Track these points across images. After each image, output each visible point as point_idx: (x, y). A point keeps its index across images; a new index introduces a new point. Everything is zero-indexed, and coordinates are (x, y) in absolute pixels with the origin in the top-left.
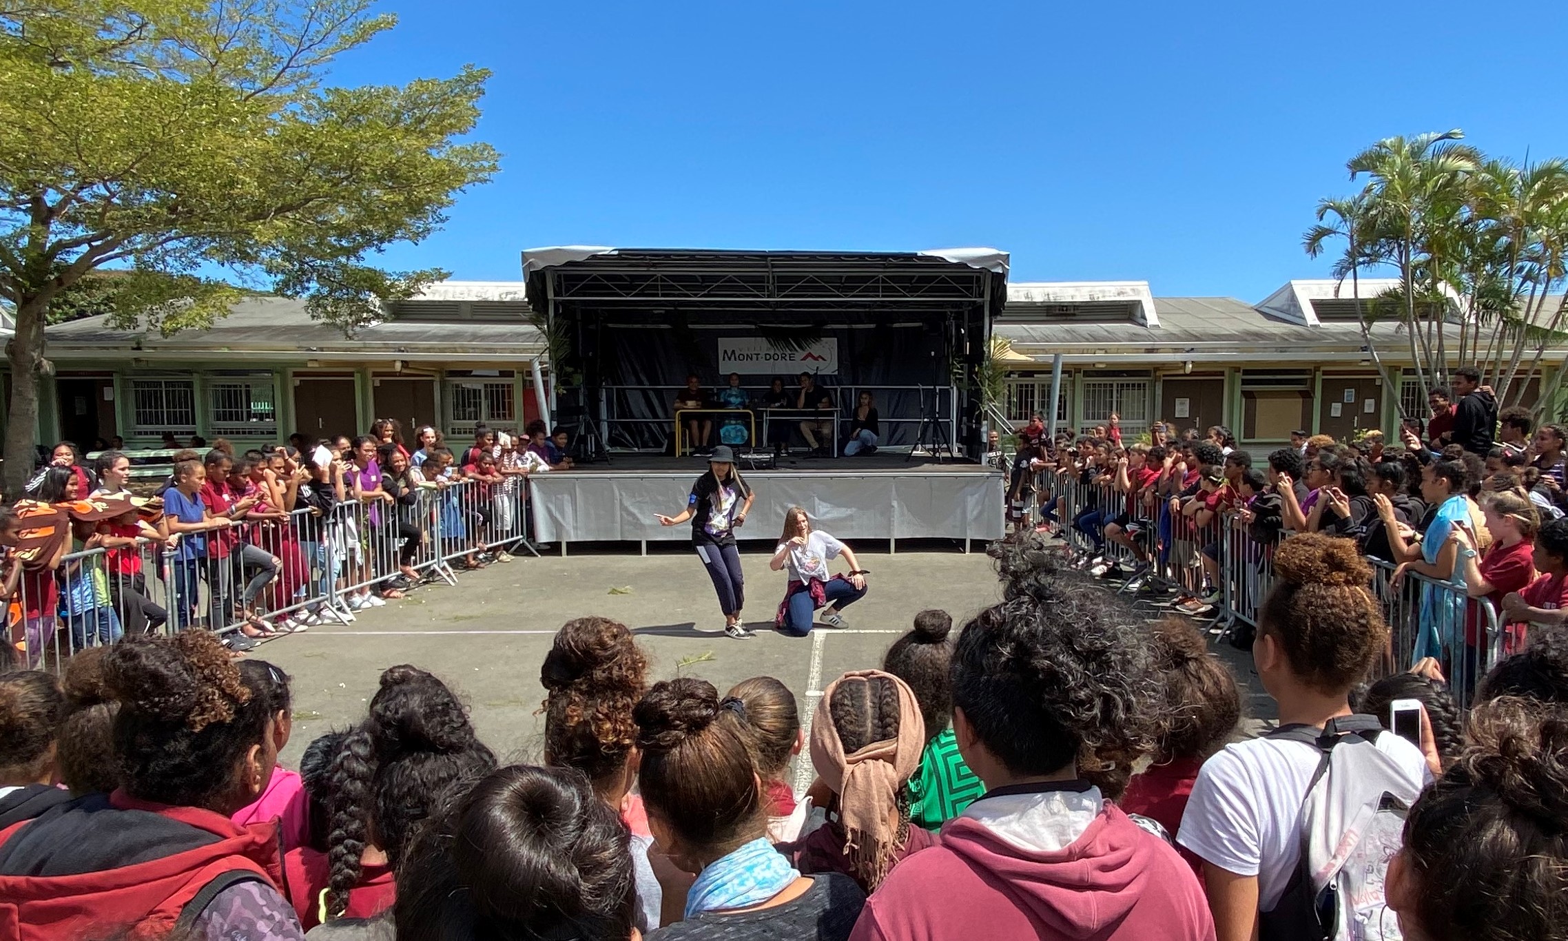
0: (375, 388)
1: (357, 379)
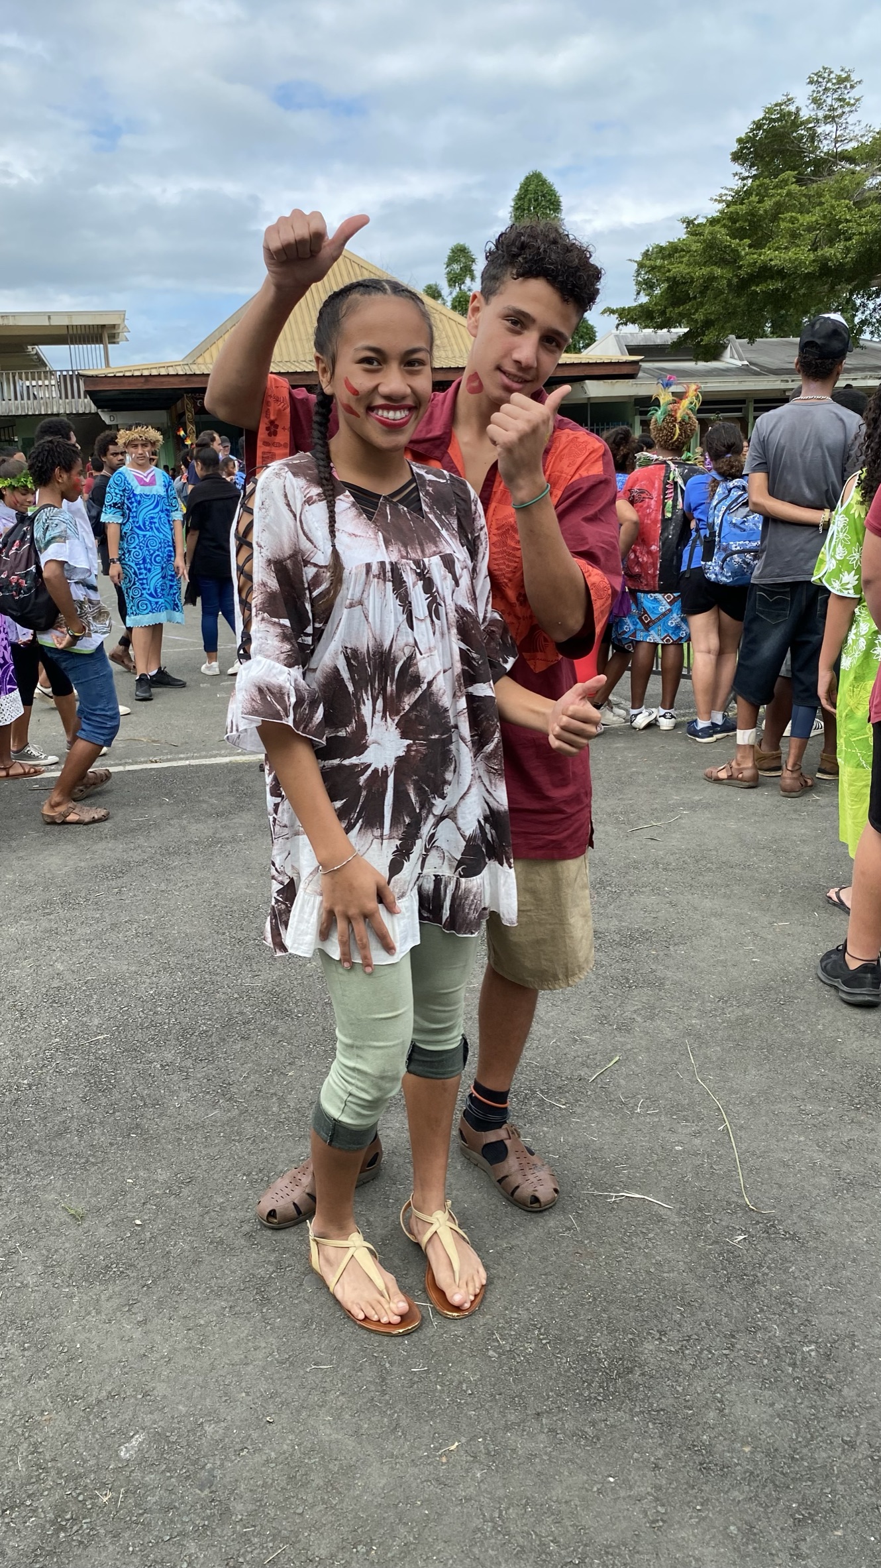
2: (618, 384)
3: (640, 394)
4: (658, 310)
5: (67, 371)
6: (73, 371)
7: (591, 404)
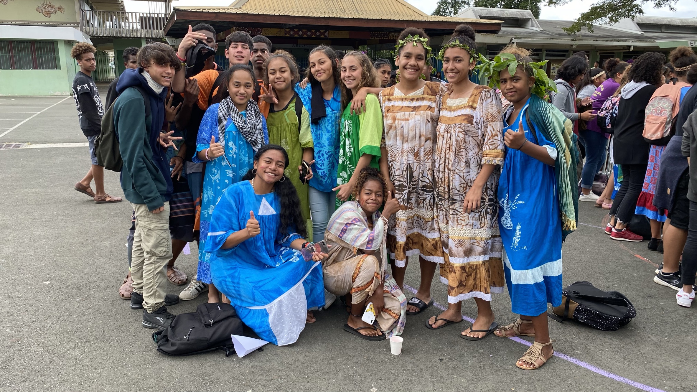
2: (488, 36)
3: (498, 42)
5: (147, 14)
6: (150, 14)
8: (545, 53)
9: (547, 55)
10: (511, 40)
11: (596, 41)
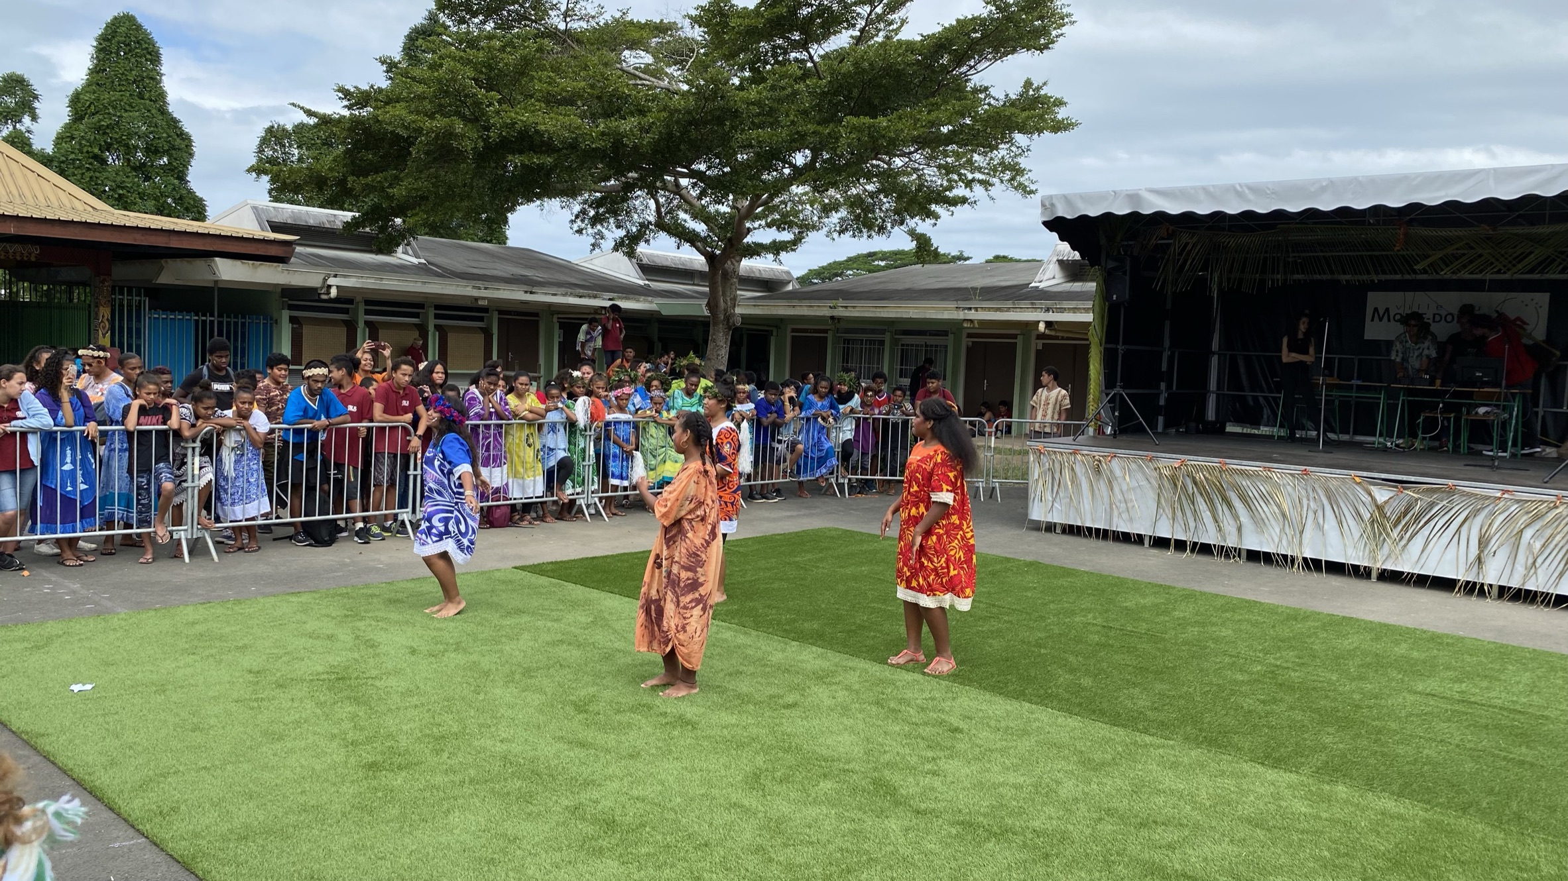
0: (1038, 351)
1: (1019, 341)
2: (263, 267)
3: (293, 283)
4: (335, 178)
7: (219, 289)
8: (432, 312)
9: (437, 317)
10: (325, 280)
11: (531, 293)
